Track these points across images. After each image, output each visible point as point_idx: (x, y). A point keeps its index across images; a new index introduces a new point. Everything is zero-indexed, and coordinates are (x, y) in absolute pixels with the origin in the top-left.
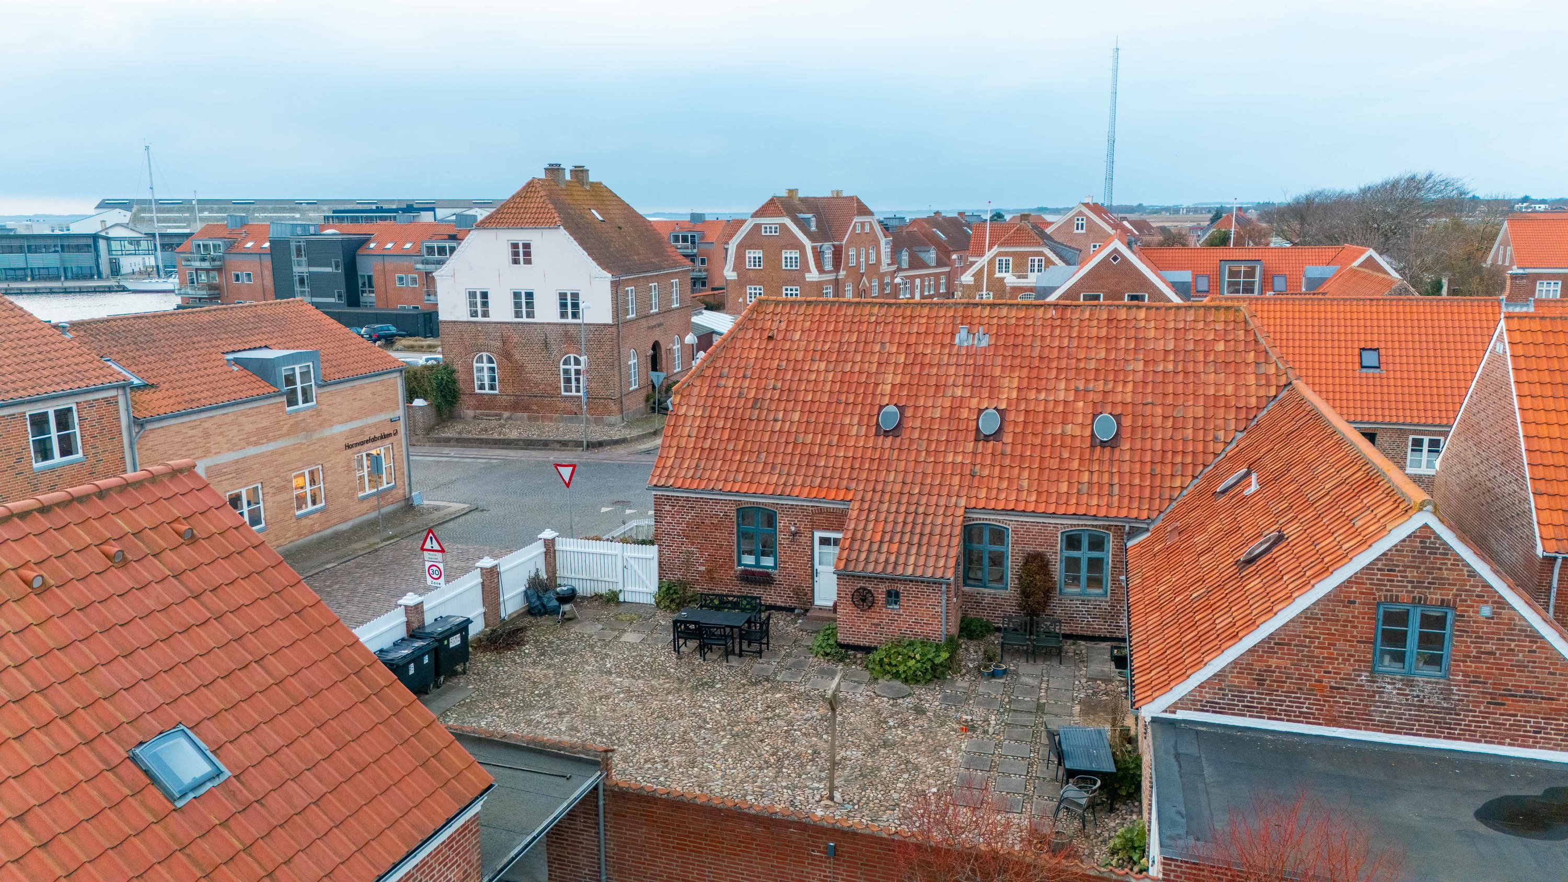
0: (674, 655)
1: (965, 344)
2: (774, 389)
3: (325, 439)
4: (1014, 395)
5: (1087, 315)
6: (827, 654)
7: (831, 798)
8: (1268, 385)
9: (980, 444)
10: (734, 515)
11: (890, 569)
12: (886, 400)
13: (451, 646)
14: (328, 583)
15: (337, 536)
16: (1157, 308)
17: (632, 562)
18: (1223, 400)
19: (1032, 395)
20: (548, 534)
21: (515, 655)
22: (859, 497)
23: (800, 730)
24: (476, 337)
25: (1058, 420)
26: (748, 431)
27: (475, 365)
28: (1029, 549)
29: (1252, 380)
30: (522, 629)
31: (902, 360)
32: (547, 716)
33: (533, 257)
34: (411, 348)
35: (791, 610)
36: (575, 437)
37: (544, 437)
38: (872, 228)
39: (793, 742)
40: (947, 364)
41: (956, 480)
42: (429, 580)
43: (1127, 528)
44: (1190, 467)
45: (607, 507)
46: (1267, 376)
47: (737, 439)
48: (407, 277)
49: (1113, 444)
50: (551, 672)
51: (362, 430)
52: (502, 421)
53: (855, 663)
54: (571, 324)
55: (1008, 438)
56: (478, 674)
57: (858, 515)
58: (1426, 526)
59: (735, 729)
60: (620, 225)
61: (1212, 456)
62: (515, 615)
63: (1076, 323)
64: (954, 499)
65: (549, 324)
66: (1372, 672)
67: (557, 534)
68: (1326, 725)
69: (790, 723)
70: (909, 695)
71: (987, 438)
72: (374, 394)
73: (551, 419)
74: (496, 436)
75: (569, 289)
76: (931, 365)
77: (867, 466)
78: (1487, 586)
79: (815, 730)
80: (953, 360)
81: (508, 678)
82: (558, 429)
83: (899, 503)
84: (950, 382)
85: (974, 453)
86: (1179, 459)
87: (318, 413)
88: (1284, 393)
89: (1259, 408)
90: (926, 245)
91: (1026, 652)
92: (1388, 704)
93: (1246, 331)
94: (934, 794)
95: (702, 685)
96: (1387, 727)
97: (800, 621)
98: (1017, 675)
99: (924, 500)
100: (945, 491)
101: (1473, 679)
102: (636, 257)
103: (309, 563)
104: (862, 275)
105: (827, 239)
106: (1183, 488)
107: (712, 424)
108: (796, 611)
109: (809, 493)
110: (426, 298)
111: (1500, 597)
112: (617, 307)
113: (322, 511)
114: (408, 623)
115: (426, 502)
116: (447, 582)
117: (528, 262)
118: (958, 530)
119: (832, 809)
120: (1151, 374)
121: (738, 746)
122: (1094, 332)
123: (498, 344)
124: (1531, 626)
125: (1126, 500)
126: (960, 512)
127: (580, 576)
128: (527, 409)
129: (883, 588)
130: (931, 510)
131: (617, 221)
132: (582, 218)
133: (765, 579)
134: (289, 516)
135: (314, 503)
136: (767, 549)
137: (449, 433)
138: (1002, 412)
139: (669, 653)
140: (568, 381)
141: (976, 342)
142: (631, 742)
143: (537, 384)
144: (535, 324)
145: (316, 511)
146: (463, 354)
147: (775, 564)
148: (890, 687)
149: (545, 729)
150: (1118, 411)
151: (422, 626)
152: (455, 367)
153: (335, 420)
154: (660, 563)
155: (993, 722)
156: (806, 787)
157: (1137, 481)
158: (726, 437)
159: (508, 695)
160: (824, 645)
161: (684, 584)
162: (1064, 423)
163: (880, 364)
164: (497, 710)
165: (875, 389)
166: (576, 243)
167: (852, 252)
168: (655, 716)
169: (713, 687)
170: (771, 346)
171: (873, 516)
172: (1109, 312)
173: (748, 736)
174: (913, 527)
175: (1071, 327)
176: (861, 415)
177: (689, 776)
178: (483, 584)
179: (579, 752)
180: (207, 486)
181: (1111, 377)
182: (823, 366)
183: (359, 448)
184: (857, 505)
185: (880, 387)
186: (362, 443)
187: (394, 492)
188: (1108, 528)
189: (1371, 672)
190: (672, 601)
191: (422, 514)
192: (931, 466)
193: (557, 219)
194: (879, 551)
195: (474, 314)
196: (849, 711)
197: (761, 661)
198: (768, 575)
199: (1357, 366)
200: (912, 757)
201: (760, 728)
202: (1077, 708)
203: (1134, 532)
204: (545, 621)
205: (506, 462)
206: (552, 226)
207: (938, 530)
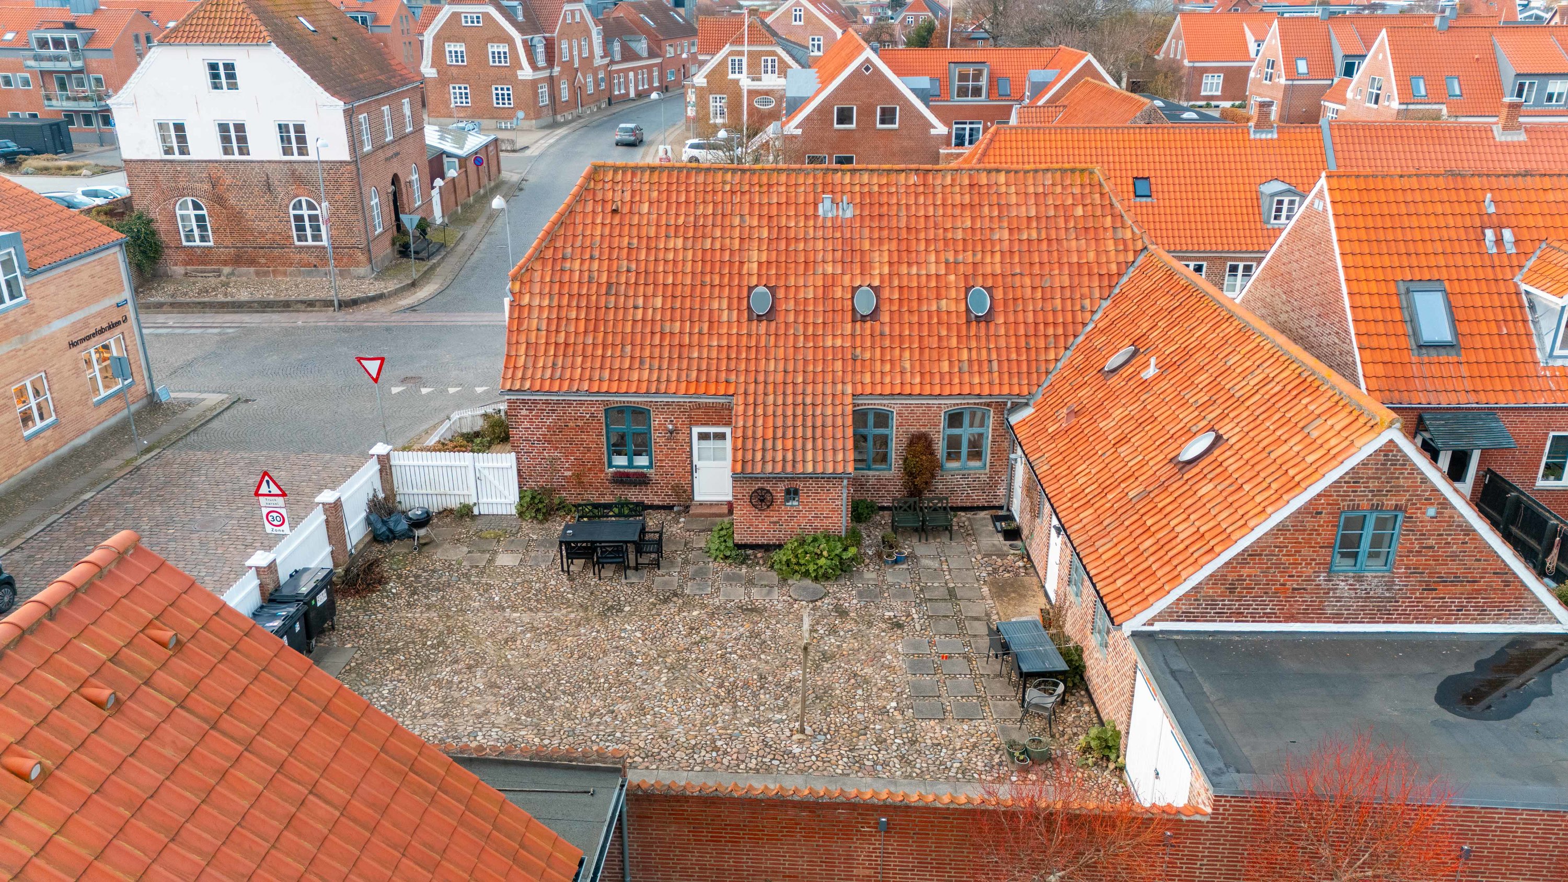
0: (564, 577)
1: (830, 215)
2: (628, 271)
3: (43, 340)
4: (886, 270)
5: (948, 180)
6: (726, 557)
7: (802, 731)
8: (1126, 250)
9: (858, 325)
10: (601, 416)
11: (789, 468)
12: (754, 281)
13: (319, 604)
14: (96, 520)
15: (76, 453)
16: (1016, 172)
17: (486, 472)
18: (1086, 267)
19: (904, 270)
20: (380, 449)
21: (382, 597)
22: (742, 390)
23: (735, 653)
24: (175, 178)
25: (933, 295)
26: (606, 321)
27: (178, 212)
28: (913, 430)
29: (1111, 245)
30: (376, 562)
31: (765, 234)
32: (456, 673)
33: (239, 80)
34: (44, 171)
35: (670, 508)
36: (322, 295)
37: (283, 297)
38: (582, 16)
39: (734, 668)
40: (814, 238)
41: (839, 365)
42: (269, 528)
43: (1009, 405)
44: (1062, 339)
45: (397, 386)
46: (1124, 240)
47: (595, 330)
48: (15, 76)
49: (988, 318)
50: (433, 614)
51: (85, 322)
52: (222, 278)
53: (758, 563)
54: (298, 162)
55: (885, 318)
56: (350, 628)
57: (745, 411)
58: (1391, 441)
59: (669, 660)
60: (335, 35)
61: (1080, 326)
62: (361, 546)
63: (939, 189)
64: (839, 386)
65: (269, 162)
66: (1330, 571)
67: (390, 447)
68: (1286, 622)
69: (722, 646)
70: (825, 595)
71: (864, 319)
72: (92, 276)
73: (285, 274)
74: (221, 298)
75: (291, 119)
76: (797, 240)
77: (744, 355)
78: (1435, 490)
79: (750, 650)
80: (820, 233)
81: (388, 629)
82: (297, 286)
83: (784, 394)
84: (820, 257)
85: (853, 335)
86: (1051, 331)
87: (30, 309)
88: (1141, 259)
89: (1120, 275)
90: (635, 33)
91: (916, 530)
92: (1339, 599)
93: (1102, 194)
94: (895, 709)
95: (608, 609)
96: (1337, 618)
97: (682, 520)
98: (916, 557)
99: (809, 389)
100: (829, 379)
101: (1412, 571)
102: (361, 76)
103: (58, 495)
104: (577, 70)
105: (536, 30)
106: (1057, 360)
107: (563, 314)
108: (675, 509)
109: (687, 389)
110: (46, 102)
111: (1445, 499)
112: (353, 141)
113: (54, 426)
114: (262, 586)
115: (173, 395)
116: (292, 528)
117: (233, 86)
118: (849, 421)
119: (807, 744)
120: (1017, 242)
121: (680, 681)
122: (958, 198)
123: (207, 186)
124: (1467, 522)
125: (1006, 376)
126: (849, 400)
127: (424, 491)
128: (252, 262)
129: (782, 486)
130: (819, 400)
131: (329, 29)
132: (292, 29)
133: (640, 480)
134: (16, 439)
135: (42, 418)
136: (643, 447)
137: (157, 297)
138: (876, 290)
139: (558, 574)
140: (301, 228)
141: (840, 213)
142: (564, 693)
143: (262, 234)
144: (252, 162)
145: (48, 427)
146: (161, 200)
147: (651, 463)
148: (805, 589)
149: (461, 690)
150: (989, 283)
151: (278, 589)
152: (152, 216)
153: (51, 314)
154: (519, 471)
155: (915, 616)
156: (769, 720)
157: (1014, 356)
158: (582, 329)
159: (397, 650)
160: (722, 548)
161: (548, 492)
162: (938, 298)
163: (742, 239)
164: (393, 671)
165: (740, 269)
166: (293, 64)
167: (565, 45)
168: (576, 656)
169: (622, 611)
170: (616, 221)
171: (760, 411)
172: (970, 176)
173: (685, 667)
174: (804, 420)
175: (935, 194)
176: (729, 298)
177: (645, 726)
178: (327, 521)
179: (595, 761)
180: (163, 563)
181: (979, 248)
182: (680, 243)
183: (84, 344)
184: (741, 400)
185: (746, 266)
186: (88, 338)
187: (133, 390)
188: (989, 405)
189: (1328, 573)
190: (538, 510)
191: (174, 413)
192: (811, 351)
193: (265, 34)
194: (774, 449)
195: (169, 151)
196: (774, 622)
197: (660, 572)
198: (644, 475)
199: (1132, 195)
200: (857, 668)
201: (693, 656)
202: (985, 590)
203: (1016, 407)
204: (396, 548)
205: (247, 331)
206: (257, 41)
207: (829, 421)
